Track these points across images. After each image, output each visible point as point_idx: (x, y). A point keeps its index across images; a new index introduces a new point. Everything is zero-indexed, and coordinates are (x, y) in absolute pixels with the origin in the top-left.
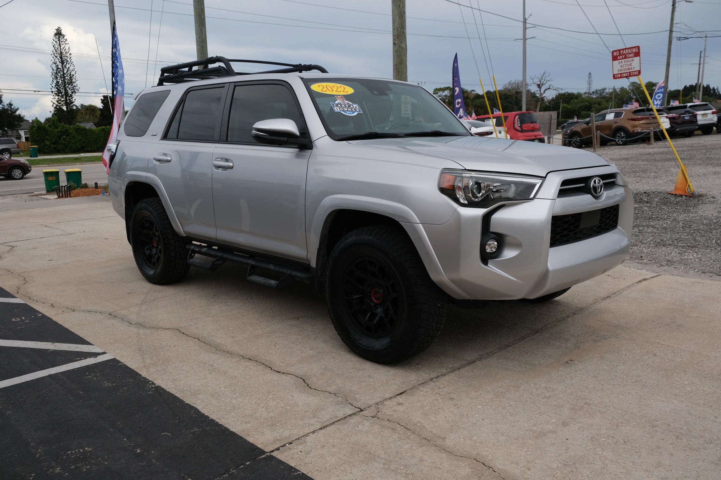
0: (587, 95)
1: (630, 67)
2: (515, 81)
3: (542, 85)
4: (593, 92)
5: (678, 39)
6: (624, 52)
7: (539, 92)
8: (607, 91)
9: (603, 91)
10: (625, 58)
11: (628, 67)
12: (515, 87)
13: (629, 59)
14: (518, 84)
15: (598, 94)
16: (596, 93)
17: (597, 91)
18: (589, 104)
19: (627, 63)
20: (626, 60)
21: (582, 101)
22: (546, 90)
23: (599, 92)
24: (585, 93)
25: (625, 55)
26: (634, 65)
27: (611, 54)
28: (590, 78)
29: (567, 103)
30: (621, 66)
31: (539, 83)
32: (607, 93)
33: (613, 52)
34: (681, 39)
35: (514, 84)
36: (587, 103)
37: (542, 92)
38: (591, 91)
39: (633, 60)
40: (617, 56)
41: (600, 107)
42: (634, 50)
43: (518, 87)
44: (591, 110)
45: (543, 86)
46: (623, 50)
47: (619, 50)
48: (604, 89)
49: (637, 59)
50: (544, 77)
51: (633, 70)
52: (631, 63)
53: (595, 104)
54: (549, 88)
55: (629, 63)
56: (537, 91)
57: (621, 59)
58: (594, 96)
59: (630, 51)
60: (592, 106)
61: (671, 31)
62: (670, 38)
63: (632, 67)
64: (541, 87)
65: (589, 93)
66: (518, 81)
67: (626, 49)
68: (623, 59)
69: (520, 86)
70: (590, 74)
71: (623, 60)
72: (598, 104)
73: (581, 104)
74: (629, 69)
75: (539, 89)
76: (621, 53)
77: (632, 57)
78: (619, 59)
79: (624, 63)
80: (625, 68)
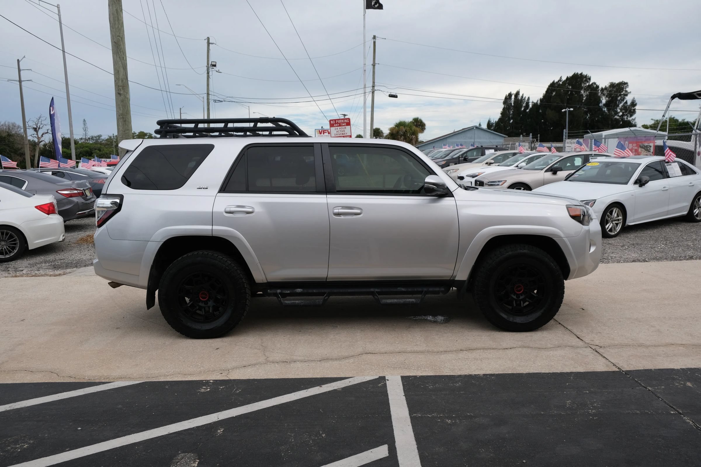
0: (83, 141)
1: (344, 132)
2: (5, 123)
3: (39, 128)
4: (89, 138)
5: (215, 101)
6: (339, 122)
7: (36, 136)
8: (102, 138)
9: (99, 138)
10: (340, 126)
11: (342, 133)
12: (6, 129)
13: (342, 127)
14: (9, 125)
15: (93, 140)
16: (92, 139)
17: (92, 137)
18: (89, 150)
19: (341, 130)
20: (341, 127)
21: (82, 146)
22: (43, 134)
23: (95, 138)
24: (81, 139)
25: (340, 123)
26: (346, 131)
27: (329, 123)
28: (85, 124)
29: (66, 148)
30: (337, 132)
31: (35, 127)
32: (103, 140)
33: (330, 121)
34: (217, 101)
35: (4, 125)
36: (87, 149)
37: (40, 136)
38: (87, 137)
39: (345, 128)
40: (333, 124)
41: (101, 152)
42: (346, 121)
43: (9, 129)
44: (93, 155)
45: (40, 130)
46: (338, 120)
47: (335, 120)
48: (99, 136)
49: (348, 127)
50: (40, 120)
51: (346, 135)
52: (344, 129)
53: (96, 149)
54: (47, 133)
55: (343, 130)
56: (34, 134)
57: (337, 126)
58: (91, 142)
59: (343, 121)
60: (93, 152)
61: (208, 94)
62: (208, 99)
63: (345, 133)
64: (38, 131)
65: (86, 139)
66: (9, 122)
67: (340, 119)
68: (338, 126)
69: (11, 129)
70: (84, 121)
71: (338, 127)
72: (98, 150)
73: (81, 149)
74: (343, 134)
75: (36, 133)
76: (337, 122)
77: (345, 126)
78: (335, 126)
79: (338, 130)
80: (340, 133)
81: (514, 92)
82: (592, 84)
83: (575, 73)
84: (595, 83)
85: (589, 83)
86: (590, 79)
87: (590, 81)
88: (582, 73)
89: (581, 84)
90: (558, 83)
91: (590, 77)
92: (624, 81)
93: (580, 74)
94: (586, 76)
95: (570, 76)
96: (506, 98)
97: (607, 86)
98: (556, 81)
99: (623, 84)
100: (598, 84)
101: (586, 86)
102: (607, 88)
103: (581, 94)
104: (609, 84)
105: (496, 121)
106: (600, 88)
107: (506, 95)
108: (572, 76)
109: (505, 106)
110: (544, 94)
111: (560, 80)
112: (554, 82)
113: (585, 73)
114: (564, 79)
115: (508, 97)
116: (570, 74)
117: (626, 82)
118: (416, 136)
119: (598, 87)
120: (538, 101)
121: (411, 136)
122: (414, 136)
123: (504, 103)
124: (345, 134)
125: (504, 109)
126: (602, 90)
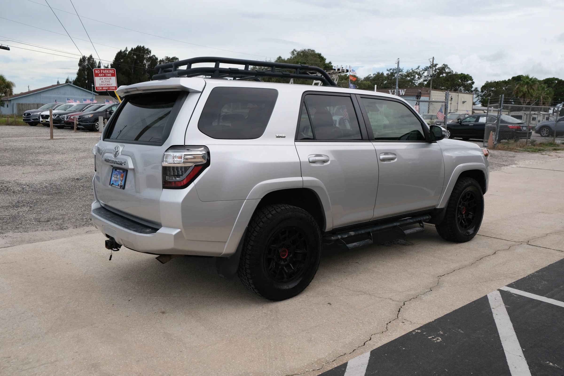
6: (104, 72)
10: (105, 76)
13: (107, 77)
19: (106, 80)
20: (106, 77)
25: (105, 74)
26: (111, 82)
30: (102, 82)
39: (111, 79)
40: (98, 74)
42: (111, 72)
49: (113, 78)
51: (111, 86)
55: (108, 80)
57: (102, 76)
59: (108, 71)
68: (103, 76)
71: (103, 78)
74: (108, 84)
76: (101, 72)
77: (110, 76)
78: (100, 76)
79: (104, 80)
80: (105, 83)
81: (87, 56)
82: (152, 56)
83: (138, 46)
84: (154, 56)
85: (150, 55)
86: (150, 52)
87: (151, 54)
88: (144, 46)
89: (144, 56)
90: (125, 52)
91: (151, 50)
92: (176, 57)
93: (143, 47)
94: (147, 49)
95: (134, 48)
96: (81, 61)
97: (164, 59)
98: (123, 50)
99: (175, 59)
100: (156, 56)
101: (147, 57)
102: (164, 60)
103: (144, 63)
104: (165, 58)
105: (73, 80)
106: (159, 60)
107: (81, 58)
108: (136, 48)
109: (81, 68)
110: (113, 60)
111: (126, 50)
112: (121, 52)
113: (146, 47)
114: (129, 49)
115: (82, 60)
116: (135, 47)
117: (177, 57)
118: (10, 90)
119: (157, 59)
120: (108, 65)
121: (5, 88)
122: (8, 89)
123: (80, 65)
124: (110, 84)
125: (80, 70)
126: (160, 61)
